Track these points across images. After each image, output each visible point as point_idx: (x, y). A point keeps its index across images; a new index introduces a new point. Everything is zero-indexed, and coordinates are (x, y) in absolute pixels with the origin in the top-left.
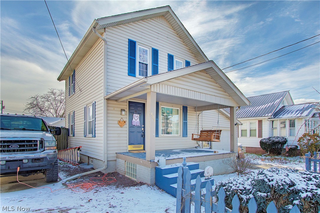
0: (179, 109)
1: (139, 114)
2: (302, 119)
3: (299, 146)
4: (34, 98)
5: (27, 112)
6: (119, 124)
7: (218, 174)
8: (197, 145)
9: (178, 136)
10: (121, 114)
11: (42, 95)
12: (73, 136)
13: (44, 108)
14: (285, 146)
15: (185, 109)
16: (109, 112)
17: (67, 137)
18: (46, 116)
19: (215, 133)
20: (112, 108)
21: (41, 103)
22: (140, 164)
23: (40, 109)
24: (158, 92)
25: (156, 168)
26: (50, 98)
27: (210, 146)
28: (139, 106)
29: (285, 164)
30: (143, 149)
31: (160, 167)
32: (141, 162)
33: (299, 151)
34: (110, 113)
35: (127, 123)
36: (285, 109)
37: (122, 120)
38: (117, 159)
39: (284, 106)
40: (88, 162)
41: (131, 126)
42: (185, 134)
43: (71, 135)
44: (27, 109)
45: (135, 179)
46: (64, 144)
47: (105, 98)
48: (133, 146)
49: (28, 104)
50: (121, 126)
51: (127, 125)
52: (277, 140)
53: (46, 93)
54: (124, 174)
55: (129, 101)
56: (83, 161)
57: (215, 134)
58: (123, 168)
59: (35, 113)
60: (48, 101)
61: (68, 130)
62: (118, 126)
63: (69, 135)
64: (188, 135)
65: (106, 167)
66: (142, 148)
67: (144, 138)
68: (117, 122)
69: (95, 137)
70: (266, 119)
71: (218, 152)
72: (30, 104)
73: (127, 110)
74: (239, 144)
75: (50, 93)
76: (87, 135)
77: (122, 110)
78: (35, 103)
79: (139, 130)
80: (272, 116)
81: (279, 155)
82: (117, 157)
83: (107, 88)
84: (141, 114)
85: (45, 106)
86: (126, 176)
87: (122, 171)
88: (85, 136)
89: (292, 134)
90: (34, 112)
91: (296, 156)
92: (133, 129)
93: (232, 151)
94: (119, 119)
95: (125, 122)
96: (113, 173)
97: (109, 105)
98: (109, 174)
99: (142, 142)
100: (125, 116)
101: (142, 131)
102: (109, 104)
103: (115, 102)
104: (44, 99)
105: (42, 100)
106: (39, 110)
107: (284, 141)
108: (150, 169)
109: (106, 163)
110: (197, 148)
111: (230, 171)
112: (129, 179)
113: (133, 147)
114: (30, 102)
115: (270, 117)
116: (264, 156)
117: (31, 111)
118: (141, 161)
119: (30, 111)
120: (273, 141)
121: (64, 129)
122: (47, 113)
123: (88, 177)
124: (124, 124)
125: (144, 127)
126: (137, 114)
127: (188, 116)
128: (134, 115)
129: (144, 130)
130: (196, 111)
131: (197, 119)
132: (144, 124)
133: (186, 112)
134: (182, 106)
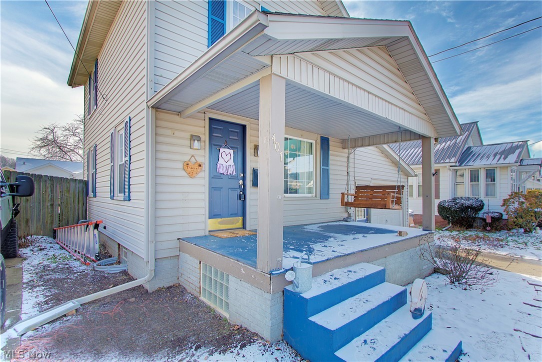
0: (313, 142)
1: (232, 148)
2: (507, 167)
3: (504, 214)
4: (48, 129)
5: (37, 153)
6: (186, 169)
7: (407, 282)
8: (346, 215)
9: (312, 197)
10: (191, 147)
11: (64, 125)
12: (94, 197)
13: (68, 146)
14: (480, 214)
15: (325, 143)
16: (160, 139)
17: (85, 199)
18: (71, 160)
19: (394, 192)
20: (169, 132)
21: (62, 138)
22: (239, 276)
23: (60, 149)
24: (290, 77)
25: (285, 292)
26: (77, 131)
27: (367, 215)
28: (232, 131)
29: (500, 248)
30: (241, 227)
31: (298, 290)
32: (243, 271)
33: (506, 221)
34: (162, 143)
35: (206, 167)
36: (472, 152)
37: (193, 160)
38: (181, 253)
39: (468, 147)
40: (119, 255)
41: (215, 175)
42: (325, 193)
43: (91, 194)
44: (36, 147)
45: (225, 314)
46: (77, 212)
47: (149, 103)
48: (220, 220)
49: (36, 139)
50: (191, 175)
51: (205, 174)
52: (467, 203)
53: (71, 121)
54: (196, 294)
55: (210, 119)
56: (110, 252)
57: (393, 194)
58: (195, 279)
59: (50, 155)
60: (74, 135)
61: (86, 183)
62: (184, 173)
63: (87, 194)
64: (330, 195)
65: (151, 274)
66: (239, 224)
67: (244, 201)
68: (180, 165)
69: (130, 200)
70: (447, 167)
71: (407, 234)
72: (41, 139)
73: (206, 137)
74: (410, 211)
75: (78, 122)
76: (116, 195)
77: (194, 138)
78: (50, 137)
79: (233, 183)
80: (457, 163)
81: (470, 228)
82: (180, 249)
83: (155, 80)
84: (237, 148)
85: (68, 144)
86: (202, 298)
87: (191, 285)
88: (112, 198)
89: (489, 193)
90: (49, 153)
91: (500, 231)
92: (218, 183)
93: (427, 229)
94: (187, 158)
95: (200, 166)
96: (171, 287)
97: (161, 123)
98: (160, 290)
99: (240, 212)
100: (201, 152)
101: (240, 186)
102: (161, 120)
103: (177, 118)
104: (68, 131)
105: (65, 133)
106: (58, 150)
107: (480, 205)
108: (269, 296)
109: (151, 266)
110: (348, 220)
111: (425, 273)
112: (210, 310)
113: (220, 223)
114: (41, 136)
115: (454, 164)
116: (446, 230)
117: (43, 151)
118: (243, 267)
119: (41, 152)
120: (463, 205)
121: (78, 182)
122: (73, 155)
123: (100, 306)
124: (199, 170)
125: (244, 179)
126: (229, 149)
127: (330, 157)
128: (222, 150)
129: (244, 184)
130: (344, 149)
131: (346, 164)
132: (244, 171)
133: (327, 148)
134: (320, 135)
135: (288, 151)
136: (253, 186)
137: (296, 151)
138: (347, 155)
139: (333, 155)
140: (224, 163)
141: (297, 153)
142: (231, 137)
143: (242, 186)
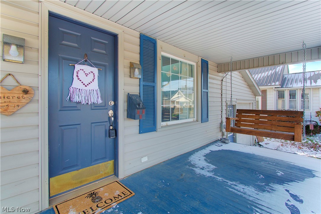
0: (194, 64)
1: (96, 65)
10: (3, 57)
15: (205, 66)
28: (97, 42)
30: (111, 174)
35: (42, 94)
48: (74, 173)
64: (209, 118)
66: (108, 171)
67: (116, 139)
77: (12, 41)
79: (99, 116)
84: (104, 66)
95: (27, 92)
100: (30, 69)
101: (109, 118)
110: (226, 141)
115: (277, 86)
124: (23, 101)
125: (115, 108)
126: (91, 66)
127: (209, 80)
128: (78, 67)
129: (116, 116)
130: (220, 72)
131: (220, 87)
132: (115, 98)
133: (206, 71)
134: (201, 58)
135: (171, 73)
136: (128, 117)
137: (178, 73)
138: (220, 79)
139: (211, 78)
140: (82, 87)
141: (179, 75)
142: (95, 50)
143: (113, 119)
